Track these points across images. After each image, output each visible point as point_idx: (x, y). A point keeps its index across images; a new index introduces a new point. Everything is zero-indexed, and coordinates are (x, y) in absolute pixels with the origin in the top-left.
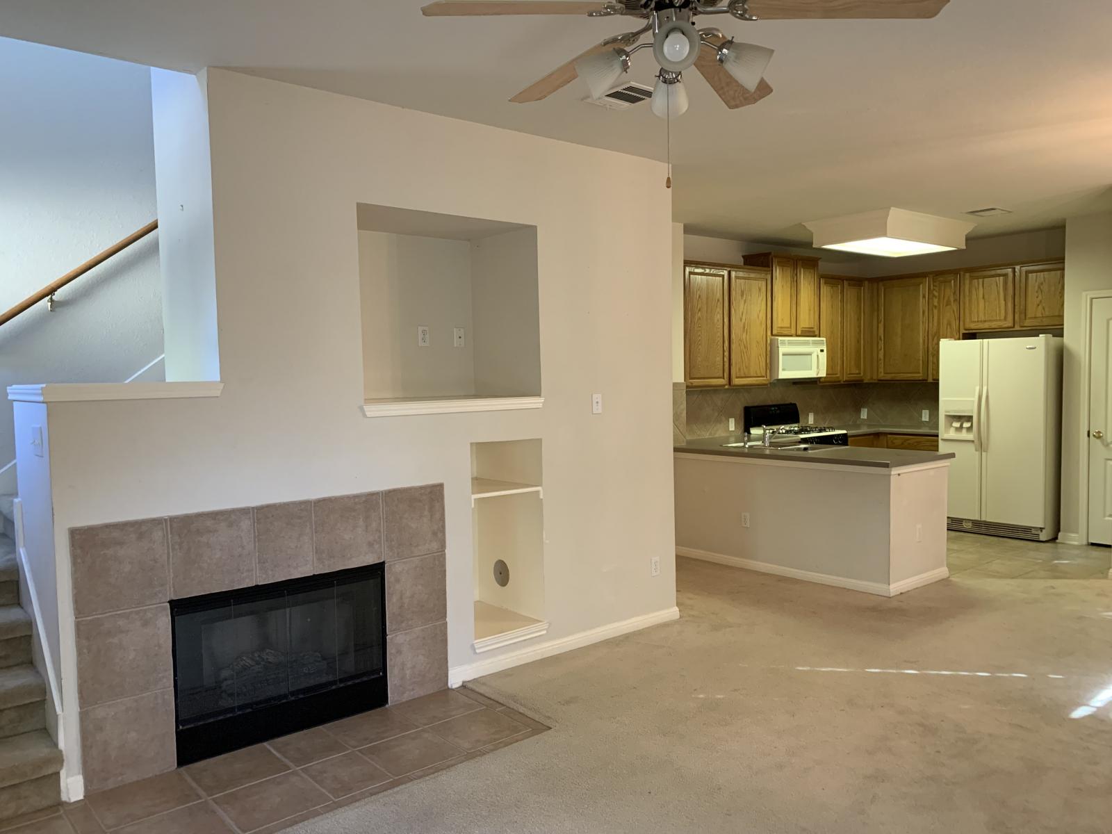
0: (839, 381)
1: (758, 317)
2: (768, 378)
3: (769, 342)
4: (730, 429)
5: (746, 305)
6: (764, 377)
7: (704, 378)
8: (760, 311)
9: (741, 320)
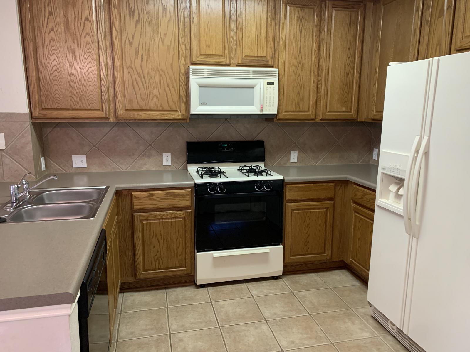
0: (314, 119)
1: (163, 41)
2: (184, 112)
3: (183, 71)
4: (164, 164)
5: (139, 26)
6: (176, 111)
7: (68, 109)
8: (165, 35)
9: (131, 44)
